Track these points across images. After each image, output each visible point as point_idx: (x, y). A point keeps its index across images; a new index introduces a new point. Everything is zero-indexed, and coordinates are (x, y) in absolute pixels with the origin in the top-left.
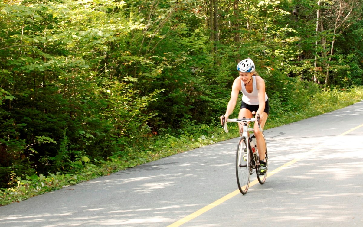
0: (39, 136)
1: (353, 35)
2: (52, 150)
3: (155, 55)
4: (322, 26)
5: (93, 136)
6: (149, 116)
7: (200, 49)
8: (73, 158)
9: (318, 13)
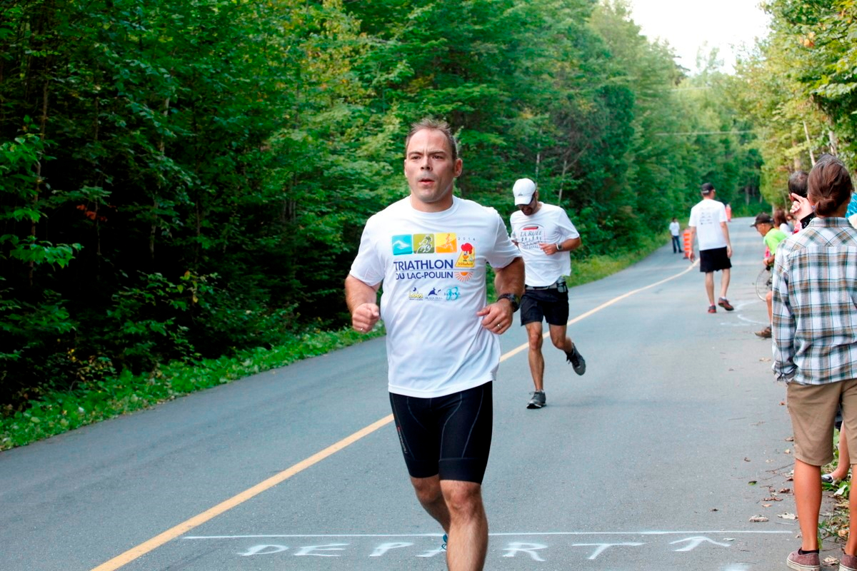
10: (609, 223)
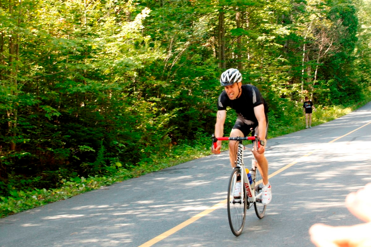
0: (81, 145)
1: (333, 64)
2: (91, 157)
3: (175, 80)
4: (308, 57)
5: (124, 146)
6: (171, 129)
7: (210, 75)
8: (108, 164)
9: (304, 47)
10: (343, 88)
